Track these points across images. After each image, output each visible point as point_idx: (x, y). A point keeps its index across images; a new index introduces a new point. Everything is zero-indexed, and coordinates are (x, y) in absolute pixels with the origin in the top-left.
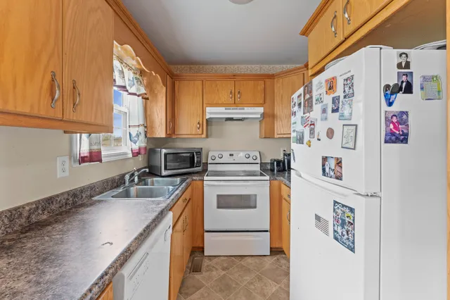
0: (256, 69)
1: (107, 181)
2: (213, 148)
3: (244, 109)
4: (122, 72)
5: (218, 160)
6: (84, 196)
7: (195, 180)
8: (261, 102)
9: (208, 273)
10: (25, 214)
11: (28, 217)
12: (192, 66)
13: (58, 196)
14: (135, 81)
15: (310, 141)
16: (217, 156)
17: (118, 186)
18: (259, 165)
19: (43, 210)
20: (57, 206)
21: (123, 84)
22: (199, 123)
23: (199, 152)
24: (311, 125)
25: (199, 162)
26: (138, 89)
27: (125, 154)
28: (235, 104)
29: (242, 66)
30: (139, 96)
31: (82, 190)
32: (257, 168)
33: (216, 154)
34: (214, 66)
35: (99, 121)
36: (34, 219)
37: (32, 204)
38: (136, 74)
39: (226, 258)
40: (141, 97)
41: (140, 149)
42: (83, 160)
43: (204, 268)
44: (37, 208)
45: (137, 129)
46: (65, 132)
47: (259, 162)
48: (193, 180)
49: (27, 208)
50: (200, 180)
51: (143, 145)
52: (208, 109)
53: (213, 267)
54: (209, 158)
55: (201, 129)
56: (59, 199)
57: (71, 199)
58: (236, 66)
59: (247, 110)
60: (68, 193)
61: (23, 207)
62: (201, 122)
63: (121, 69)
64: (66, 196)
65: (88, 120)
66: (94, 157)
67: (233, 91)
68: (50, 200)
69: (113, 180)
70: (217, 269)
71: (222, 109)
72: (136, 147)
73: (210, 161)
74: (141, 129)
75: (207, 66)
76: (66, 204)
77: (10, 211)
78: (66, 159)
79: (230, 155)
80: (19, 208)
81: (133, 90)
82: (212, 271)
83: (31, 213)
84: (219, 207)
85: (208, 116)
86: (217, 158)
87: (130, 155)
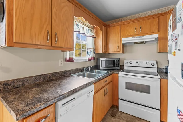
0: (154, 12)
1: (77, 69)
2: (127, 59)
3: (144, 37)
4: (83, 28)
5: (129, 65)
6: (68, 73)
7: (114, 73)
8: (156, 31)
9: (118, 120)
10: (49, 76)
11: (50, 77)
12: (116, 20)
13: (59, 72)
14: (90, 31)
15: (175, 52)
16: (129, 62)
17: (81, 72)
18: (156, 69)
19: (54, 76)
20: (59, 75)
21: (84, 33)
22: (118, 46)
23: (118, 60)
24: (175, 40)
25: (118, 65)
26: (91, 34)
27: (86, 60)
28: (138, 34)
29: (145, 13)
30: (91, 37)
31: (67, 71)
32: (155, 70)
33: (128, 61)
34: (128, 17)
35: (66, 46)
36: (51, 78)
37: (51, 73)
38: (90, 28)
39: (130, 116)
40: (92, 37)
41: (91, 58)
42: (67, 61)
43: (117, 116)
44: (52, 75)
45: (90, 50)
46: (62, 51)
47: (156, 67)
48: (113, 73)
49: (49, 75)
50: (116, 73)
51: (93, 56)
52: (123, 39)
53: (122, 118)
54: (125, 63)
55: (119, 49)
56: (59, 73)
57: (63, 74)
58: (141, 14)
59: (146, 37)
60: (62, 72)
61: (48, 74)
62: (119, 46)
63: (83, 27)
64: (61, 73)
65: (62, 46)
66: (71, 60)
67: (137, 28)
68: (56, 73)
69: (80, 69)
70: (123, 120)
71: (131, 38)
72: (90, 57)
73: (125, 65)
74: (92, 50)
75: (124, 18)
76: (62, 75)
77: (44, 75)
78: (62, 60)
79: (136, 62)
80: (47, 74)
81: (88, 34)
82: (121, 119)
83: (50, 76)
84: (126, 88)
85: (123, 42)
86: (129, 64)
87: (88, 60)
